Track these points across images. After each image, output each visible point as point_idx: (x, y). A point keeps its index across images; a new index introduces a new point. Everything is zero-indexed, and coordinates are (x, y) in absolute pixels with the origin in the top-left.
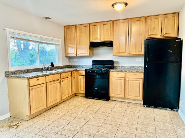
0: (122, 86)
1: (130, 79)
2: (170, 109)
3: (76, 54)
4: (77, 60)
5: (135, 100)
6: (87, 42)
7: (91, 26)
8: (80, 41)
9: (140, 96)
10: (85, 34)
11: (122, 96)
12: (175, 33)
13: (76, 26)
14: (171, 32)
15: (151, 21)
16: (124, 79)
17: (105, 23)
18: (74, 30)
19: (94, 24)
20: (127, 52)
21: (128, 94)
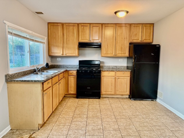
0: (113, 84)
1: (120, 77)
2: (150, 100)
3: (62, 54)
4: (60, 60)
5: (122, 95)
6: (75, 42)
7: (80, 26)
8: (67, 40)
9: (128, 91)
10: (73, 33)
11: (112, 92)
12: (151, 40)
13: (63, 24)
14: (148, 39)
15: (134, 28)
16: (114, 77)
17: (94, 25)
18: (60, 28)
19: (83, 24)
20: (114, 53)
21: (118, 91)
